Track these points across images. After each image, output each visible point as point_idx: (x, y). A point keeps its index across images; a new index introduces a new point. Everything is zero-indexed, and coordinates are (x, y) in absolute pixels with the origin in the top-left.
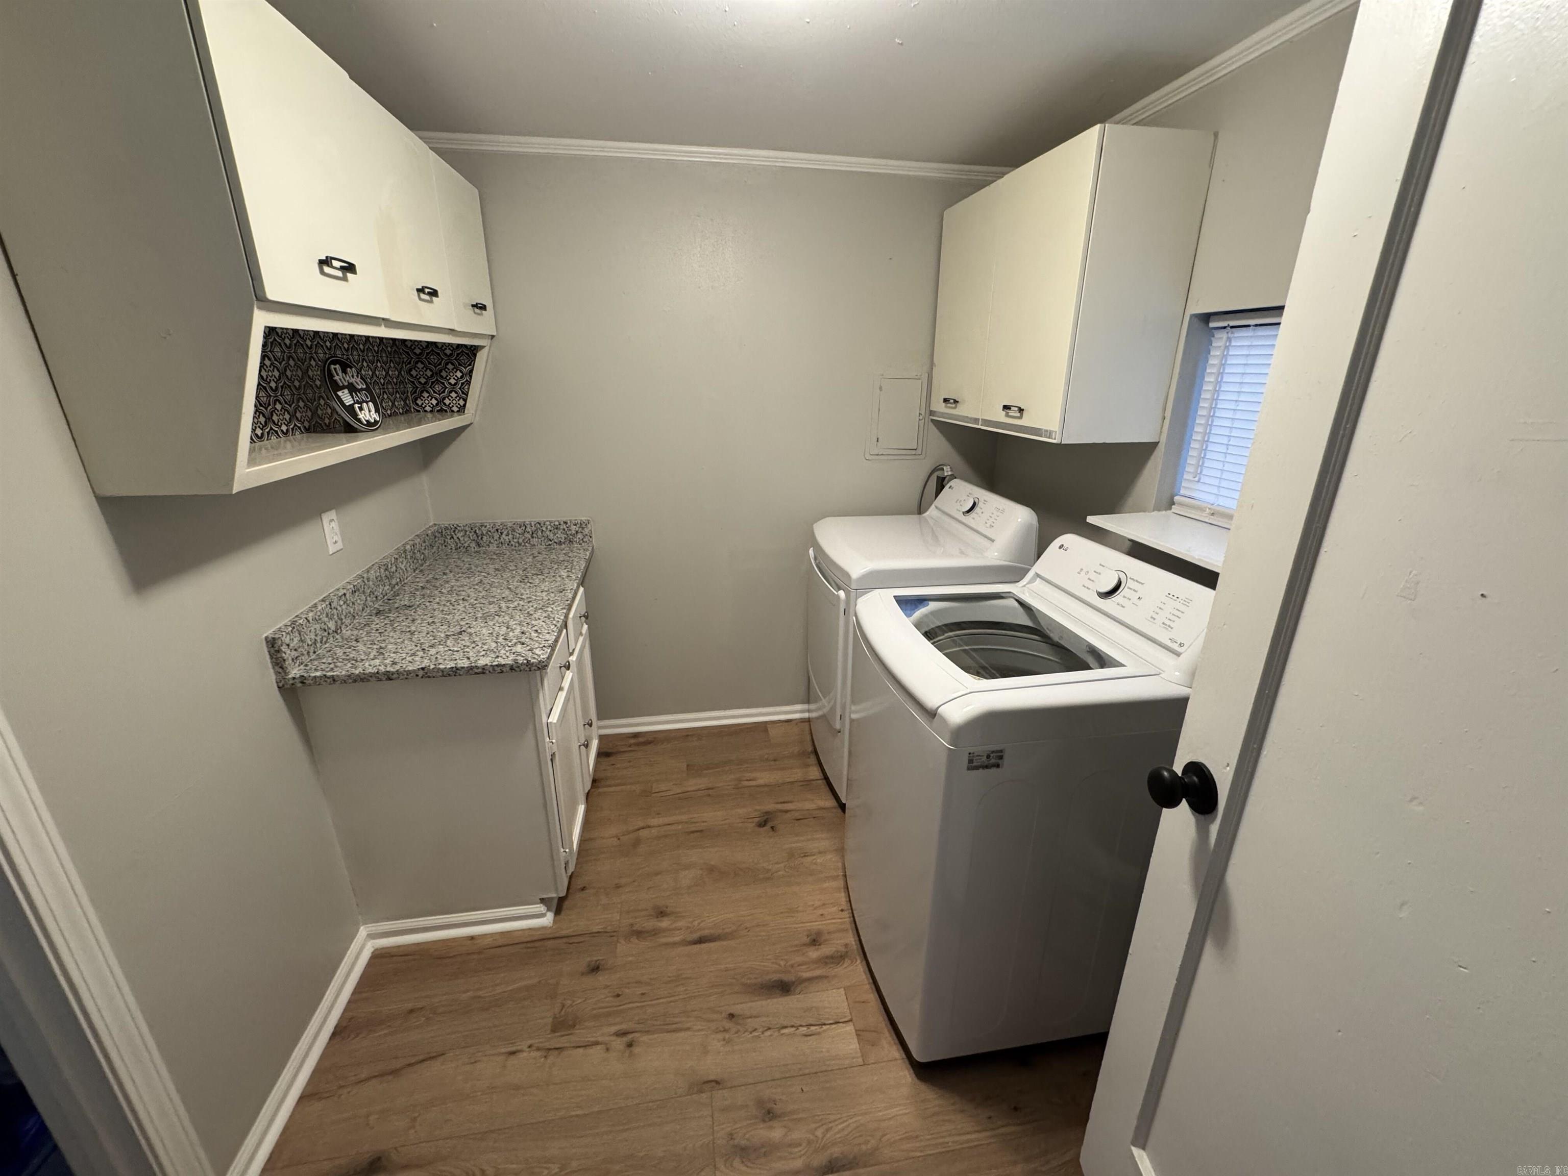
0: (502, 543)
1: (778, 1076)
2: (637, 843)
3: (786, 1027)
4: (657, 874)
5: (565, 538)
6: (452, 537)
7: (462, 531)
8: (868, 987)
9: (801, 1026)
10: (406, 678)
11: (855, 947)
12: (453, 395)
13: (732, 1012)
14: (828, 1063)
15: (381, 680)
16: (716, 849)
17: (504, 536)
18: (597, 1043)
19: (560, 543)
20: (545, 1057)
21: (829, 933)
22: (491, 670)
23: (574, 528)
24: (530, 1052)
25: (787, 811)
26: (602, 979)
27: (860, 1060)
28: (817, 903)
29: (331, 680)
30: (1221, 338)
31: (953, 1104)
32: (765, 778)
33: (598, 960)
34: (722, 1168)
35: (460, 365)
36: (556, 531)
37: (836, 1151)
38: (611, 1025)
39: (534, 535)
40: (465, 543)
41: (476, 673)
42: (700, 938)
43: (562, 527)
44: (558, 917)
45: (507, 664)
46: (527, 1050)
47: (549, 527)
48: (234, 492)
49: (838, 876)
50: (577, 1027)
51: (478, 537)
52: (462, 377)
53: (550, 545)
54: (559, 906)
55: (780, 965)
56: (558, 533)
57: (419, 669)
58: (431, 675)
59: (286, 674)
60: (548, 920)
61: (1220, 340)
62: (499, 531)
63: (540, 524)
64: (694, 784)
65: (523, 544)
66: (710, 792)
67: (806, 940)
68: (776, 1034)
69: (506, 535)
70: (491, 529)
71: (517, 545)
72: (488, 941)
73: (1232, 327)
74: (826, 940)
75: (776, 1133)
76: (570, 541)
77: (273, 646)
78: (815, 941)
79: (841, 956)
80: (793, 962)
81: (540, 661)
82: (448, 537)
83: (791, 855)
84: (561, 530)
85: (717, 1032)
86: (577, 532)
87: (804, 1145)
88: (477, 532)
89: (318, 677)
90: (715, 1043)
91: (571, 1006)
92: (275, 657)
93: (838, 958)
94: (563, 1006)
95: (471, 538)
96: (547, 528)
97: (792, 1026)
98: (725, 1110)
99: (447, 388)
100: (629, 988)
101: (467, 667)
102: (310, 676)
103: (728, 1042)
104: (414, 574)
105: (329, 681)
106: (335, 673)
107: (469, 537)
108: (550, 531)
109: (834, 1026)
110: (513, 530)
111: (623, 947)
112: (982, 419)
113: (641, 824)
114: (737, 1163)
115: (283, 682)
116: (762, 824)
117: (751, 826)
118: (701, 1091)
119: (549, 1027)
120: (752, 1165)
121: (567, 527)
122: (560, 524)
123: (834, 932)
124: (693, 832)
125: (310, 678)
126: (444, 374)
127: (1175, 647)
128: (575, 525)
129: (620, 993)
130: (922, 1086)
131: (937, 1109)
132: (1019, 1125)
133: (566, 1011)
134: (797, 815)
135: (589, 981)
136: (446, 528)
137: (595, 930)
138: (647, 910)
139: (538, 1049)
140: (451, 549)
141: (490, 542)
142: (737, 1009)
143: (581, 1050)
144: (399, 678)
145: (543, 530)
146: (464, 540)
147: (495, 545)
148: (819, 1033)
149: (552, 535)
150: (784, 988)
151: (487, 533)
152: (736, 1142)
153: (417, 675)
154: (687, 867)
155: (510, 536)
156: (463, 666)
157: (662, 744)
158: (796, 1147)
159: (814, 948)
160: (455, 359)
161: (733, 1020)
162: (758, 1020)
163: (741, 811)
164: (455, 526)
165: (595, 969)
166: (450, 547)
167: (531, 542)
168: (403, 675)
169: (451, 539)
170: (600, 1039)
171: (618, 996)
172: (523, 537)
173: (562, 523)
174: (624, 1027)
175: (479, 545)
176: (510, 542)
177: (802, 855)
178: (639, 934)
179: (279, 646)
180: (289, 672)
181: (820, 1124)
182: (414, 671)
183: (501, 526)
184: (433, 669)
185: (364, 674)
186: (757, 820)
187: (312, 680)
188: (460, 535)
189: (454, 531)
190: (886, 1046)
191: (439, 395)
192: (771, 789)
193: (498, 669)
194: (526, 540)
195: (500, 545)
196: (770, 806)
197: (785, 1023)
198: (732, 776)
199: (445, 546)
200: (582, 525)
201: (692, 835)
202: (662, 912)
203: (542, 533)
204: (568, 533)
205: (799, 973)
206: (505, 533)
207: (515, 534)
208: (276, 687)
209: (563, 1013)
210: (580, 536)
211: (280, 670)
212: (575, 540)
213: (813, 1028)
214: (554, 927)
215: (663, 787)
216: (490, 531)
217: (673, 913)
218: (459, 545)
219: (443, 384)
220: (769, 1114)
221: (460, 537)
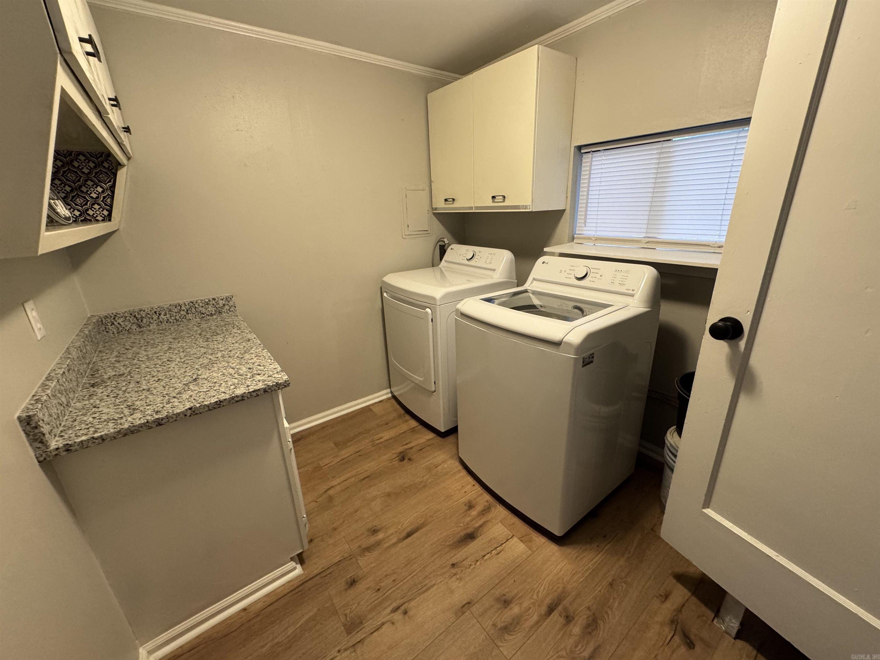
0: (161, 322)
1: (497, 581)
2: (331, 499)
3: (484, 556)
4: (356, 512)
5: (215, 311)
6: (113, 324)
7: (122, 317)
8: (510, 516)
9: (492, 551)
10: (176, 420)
11: (491, 500)
12: (96, 206)
13: (451, 563)
14: (517, 561)
15: (151, 428)
16: (384, 483)
17: (162, 316)
18: (383, 624)
19: (212, 315)
20: (354, 651)
21: (475, 499)
22: (249, 396)
23: (221, 303)
24: (341, 655)
25: (411, 448)
26: (361, 587)
27: (530, 552)
28: (459, 488)
29: (100, 440)
30: (589, 157)
31: (581, 549)
32: (386, 435)
33: (351, 577)
34: (500, 644)
35: (99, 181)
36: (207, 306)
37: (548, 601)
38: (386, 608)
39: (189, 312)
40: (126, 326)
41: (237, 401)
42: (408, 533)
43: (211, 303)
44: (305, 566)
45: (261, 389)
46: (339, 654)
47: (201, 304)
48: (38, 255)
49: (460, 470)
50: (364, 621)
51: (138, 320)
52: (103, 192)
53: (203, 317)
54: (301, 559)
55: (461, 526)
56: (208, 308)
57: (186, 410)
58: (198, 412)
59: (47, 447)
60: (299, 570)
61: (586, 159)
62: (157, 312)
63: (192, 303)
64: (345, 453)
65: (180, 320)
66: (359, 453)
67: (466, 508)
68: (483, 562)
69: (164, 315)
70: (149, 312)
71: (175, 321)
72: (259, 605)
73: (593, 152)
74: (476, 503)
75: (516, 610)
76: (219, 312)
77: (28, 424)
78: (470, 506)
79: (488, 508)
80: (466, 522)
81: (286, 381)
82: (108, 324)
83: (429, 469)
84: (211, 305)
85: (451, 578)
86: (224, 305)
87: (532, 606)
88: (137, 316)
89: (85, 441)
90: (454, 584)
91: (351, 612)
92: (32, 434)
93: (487, 510)
94: (346, 615)
95: (132, 322)
96: (199, 305)
97: (488, 553)
98: (482, 615)
99: (88, 201)
100: (383, 582)
101: (229, 398)
102: (75, 442)
103: (460, 579)
104: (96, 355)
105: (97, 441)
106: (103, 433)
107: (130, 321)
108: (202, 307)
109: (507, 542)
110: (170, 310)
111: (362, 561)
112: (475, 207)
113: (326, 487)
114: (507, 637)
115: (44, 455)
116: (402, 459)
117: (396, 463)
118: (464, 613)
119: (345, 633)
120: (515, 633)
121: (216, 302)
122: (209, 301)
123: (477, 498)
124: (364, 479)
125: (76, 444)
126: (84, 189)
127: (631, 292)
128: (222, 300)
129: (379, 587)
130: (563, 549)
131: (576, 554)
132: (609, 543)
133: (349, 617)
134: (418, 448)
135: (352, 592)
136: (106, 317)
137: (336, 561)
138: (363, 534)
139: (346, 650)
140: (113, 333)
141: (150, 323)
142: (454, 560)
143: (376, 634)
144: (169, 421)
145: (196, 307)
146: (125, 324)
147: (154, 324)
148: (503, 550)
149: (204, 310)
150: (471, 537)
151: (146, 316)
152: (499, 627)
153: (186, 415)
154: (374, 499)
155: (168, 316)
156: (225, 398)
157: (309, 437)
158: (529, 610)
159: (472, 510)
160: (94, 177)
161: (455, 566)
162: (468, 560)
163: (385, 457)
164: (115, 314)
165: (353, 583)
166: (112, 332)
167: (187, 318)
168: (173, 418)
169: (111, 325)
170: (384, 620)
171: (379, 590)
172: (180, 315)
173: (211, 299)
174: (395, 605)
175: (140, 326)
176: (168, 320)
177: (435, 467)
178: (368, 549)
179: (37, 423)
180: (50, 445)
181: (532, 592)
182: (182, 412)
183: (159, 309)
184: (200, 406)
185: (134, 426)
186: (397, 459)
187: (78, 445)
188: (120, 321)
189: (114, 319)
190: (536, 539)
191: (82, 207)
192: (395, 439)
193: (254, 394)
194: (183, 316)
195: (160, 324)
196: (401, 449)
197: (483, 554)
198: (367, 441)
199: (107, 332)
200: (228, 299)
201: (364, 481)
202: (374, 531)
203: (195, 310)
204: (217, 306)
205: (474, 526)
206: (163, 313)
207: (172, 313)
208: (37, 463)
209: (348, 619)
210: (227, 307)
211: (40, 445)
212: (223, 311)
213: (498, 549)
214: (306, 572)
215: (326, 461)
216: (149, 314)
217: (381, 528)
218: (121, 329)
219: (85, 198)
220: (506, 603)
221: (121, 323)
